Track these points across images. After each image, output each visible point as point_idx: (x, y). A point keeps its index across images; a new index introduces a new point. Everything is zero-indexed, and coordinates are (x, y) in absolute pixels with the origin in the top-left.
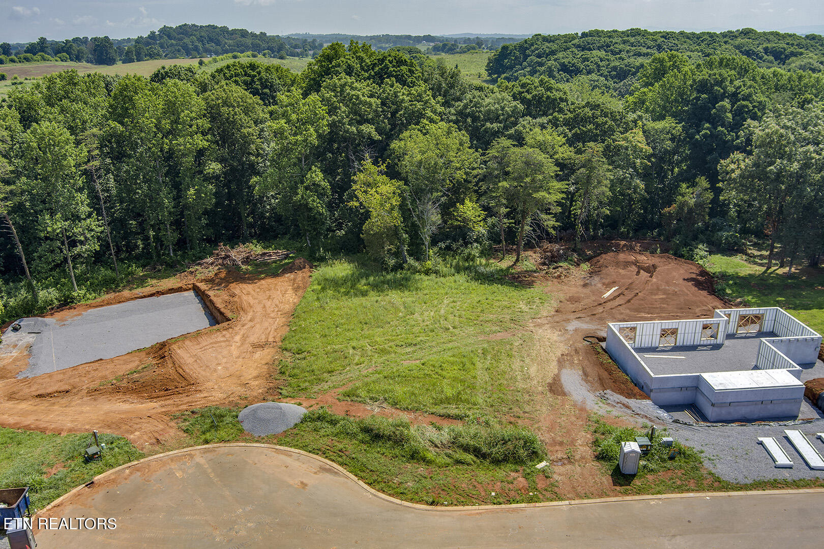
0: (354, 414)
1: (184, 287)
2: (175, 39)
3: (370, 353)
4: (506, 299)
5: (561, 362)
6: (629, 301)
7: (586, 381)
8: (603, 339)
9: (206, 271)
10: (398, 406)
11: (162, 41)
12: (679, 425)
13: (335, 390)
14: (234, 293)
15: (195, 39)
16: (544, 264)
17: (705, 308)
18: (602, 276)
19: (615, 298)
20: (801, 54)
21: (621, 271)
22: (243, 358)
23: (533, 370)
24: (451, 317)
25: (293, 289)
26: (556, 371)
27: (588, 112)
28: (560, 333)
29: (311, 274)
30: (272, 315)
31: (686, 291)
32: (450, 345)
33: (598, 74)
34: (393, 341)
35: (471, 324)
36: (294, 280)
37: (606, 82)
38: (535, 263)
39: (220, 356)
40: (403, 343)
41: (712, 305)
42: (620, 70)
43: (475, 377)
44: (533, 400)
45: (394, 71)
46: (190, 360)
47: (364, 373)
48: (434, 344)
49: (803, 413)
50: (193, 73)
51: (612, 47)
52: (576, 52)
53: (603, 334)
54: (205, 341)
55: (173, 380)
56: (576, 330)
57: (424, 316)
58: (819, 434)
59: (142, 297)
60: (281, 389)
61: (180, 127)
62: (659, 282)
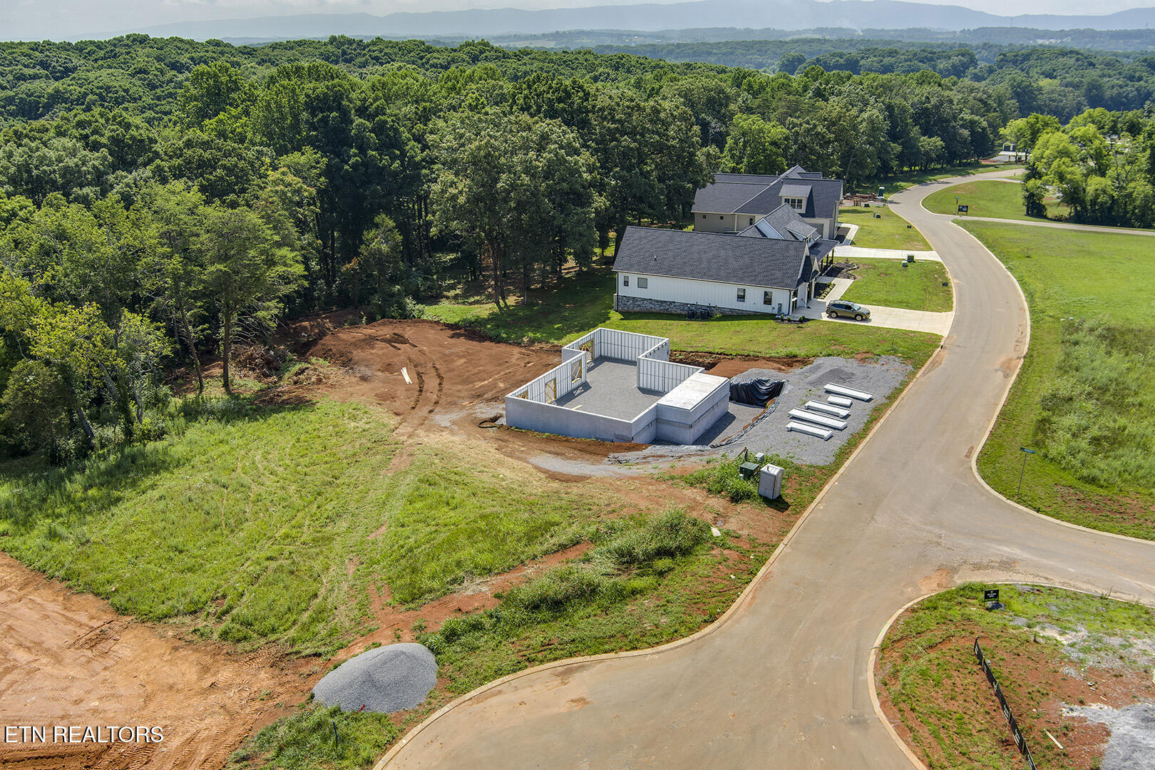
5: (512, 456)
6: (441, 377)
13: (376, 607)
19: (421, 380)
23: (509, 474)
26: (527, 465)
40: (325, 520)
42: (20, 103)
47: (353, 572)
48: (355, 505)
56: (454, 423)
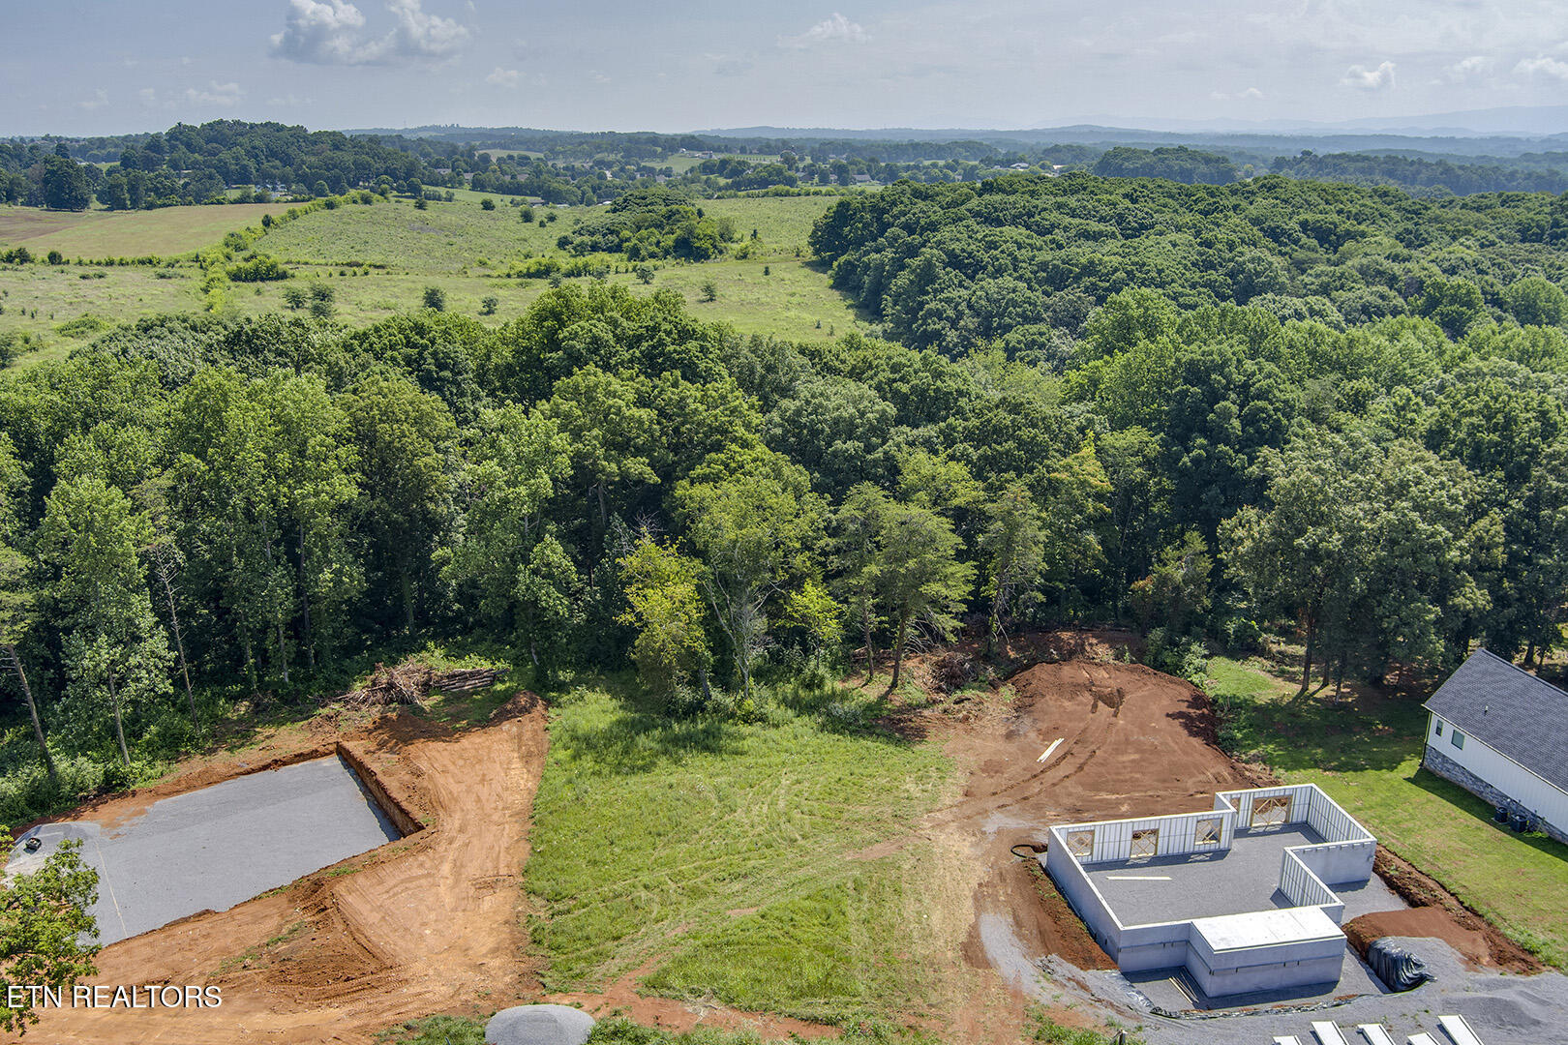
0: (669, 1023)
1: (321, 749)
2: (200, 151)
3: (674, 898)
4: (882, 771)
5: (978, 899)
6: (1081, 768)
7: (1021, 937)
8: (1044, 848)
9: (356, 715)
10: (735, 1004)
11: (175, 155)
12: (1160, 1018)
13: (631, 975)
14: (419, 768)
15: (243, 152)
16: (939, 689)
17: (1202, 777)
18: (1036, 715)
19: (1057, 763)
20: (1363, 235)
21: (1067, 704)
22: (464, 910)
23: (936, 918)
24: (796, 815)
25: (521, 758)
26: (972, 919)
27: (1005, 418)
28: (974, 839)
29: (547, 725)
30: (495, 817)
31: (1172, 744)
32: (801, 874)
33: (1015, 275)
34: (708, 869)
35: (830, 828)
36: (519, 736)
37: (1029, 293)
38: (925, 688)
39: (423, 908)
40: (726, 875)
41: (1212, 771)
42: (1053, 270)
43: (847, 939)
44: (940, 981)
45: (675, 351)
46: (374, 918)
47: (671, 936)
48: (773, 872)
49: (1346, 975)
50: (304, 327)
51: (1037, 218)
52: (976, 227)
53: (1041, 839)
54: (392, 875)
55: (352, 958)
56: (999, 832)
57: (752, 814)
58: (1361, 1026)
59: (248, 773)
60: (543, 976)
61: (309, 464)
62: (1129, 726)
